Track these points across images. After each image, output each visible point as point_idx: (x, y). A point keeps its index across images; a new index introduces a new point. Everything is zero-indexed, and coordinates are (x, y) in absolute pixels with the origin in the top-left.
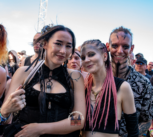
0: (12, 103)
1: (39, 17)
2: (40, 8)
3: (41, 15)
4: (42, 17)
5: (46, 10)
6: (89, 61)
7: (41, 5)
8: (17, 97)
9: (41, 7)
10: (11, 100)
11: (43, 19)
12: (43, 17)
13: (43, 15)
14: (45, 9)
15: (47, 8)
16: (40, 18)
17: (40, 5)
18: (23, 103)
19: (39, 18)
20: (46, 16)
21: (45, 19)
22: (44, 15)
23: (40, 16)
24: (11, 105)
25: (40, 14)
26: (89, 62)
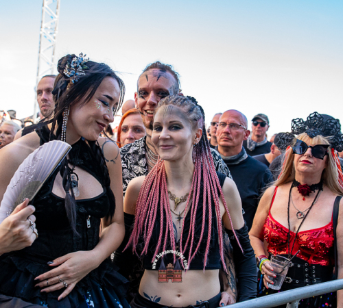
0: (14, 236)
1: (41, 33)
2: (42, 11)
3: (46, 28)
4: (49, 32)
5: (56, 16)
6: (168, 137)
7: (46, 5)
8: (24, 224)
9: (45, 10)
10: (10, 231)
11: (51, 37)
12: (51, 34)
13: (49, 28)
14: (54, 14)
15: (58, 13)
16: (43, 35)
17: (43, 5)
18: (34, 232)
19: (41, 36)
20: (57, 32)
21: (54, 38)
22: (51, 29)
23: (43, 29)
24: (12, 240)
25: (44, 25)
26: (167, 139)
